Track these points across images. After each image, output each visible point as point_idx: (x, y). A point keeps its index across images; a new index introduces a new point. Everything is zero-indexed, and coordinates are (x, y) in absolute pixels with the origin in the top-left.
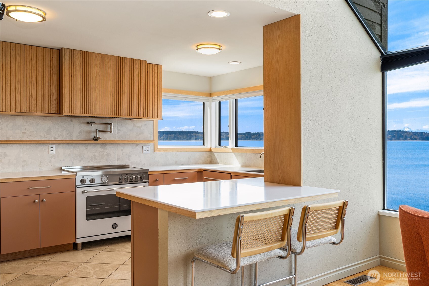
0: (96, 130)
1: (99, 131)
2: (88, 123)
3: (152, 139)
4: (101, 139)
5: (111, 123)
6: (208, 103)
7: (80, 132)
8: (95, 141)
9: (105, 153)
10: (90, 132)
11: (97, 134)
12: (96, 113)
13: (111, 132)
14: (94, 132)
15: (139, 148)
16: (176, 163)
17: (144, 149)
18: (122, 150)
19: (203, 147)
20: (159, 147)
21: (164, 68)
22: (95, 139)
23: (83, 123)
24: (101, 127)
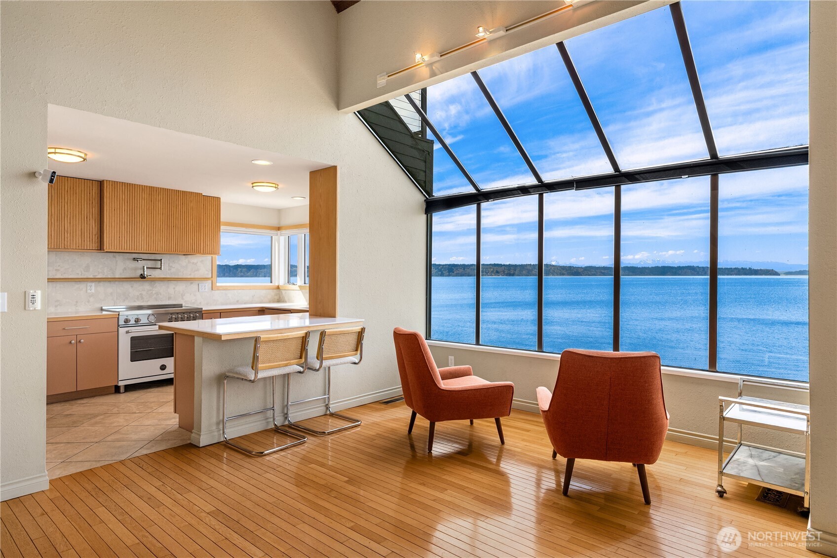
0: (144, 267)
1: (147, 268)
2: (134, 259)
3: (210, 276)
4: (148, 277)
5: (161, 260)
6: (276, 237)
7: (125, 269)
8: (142, 278)
9: (154, 292)
10: (136, 269)
11: (144, 271)
12: (143, 249)
13: (160, 268)
14: (141, 269)
15: (194, 286)
16: (238, 301)
17: (200, 286)
18: (174, 288)
19: (271, 284)
20: (218, 284)
21: (222, 200)
22: (142, 277)
23: (128, 259)
24: (150, 264)
